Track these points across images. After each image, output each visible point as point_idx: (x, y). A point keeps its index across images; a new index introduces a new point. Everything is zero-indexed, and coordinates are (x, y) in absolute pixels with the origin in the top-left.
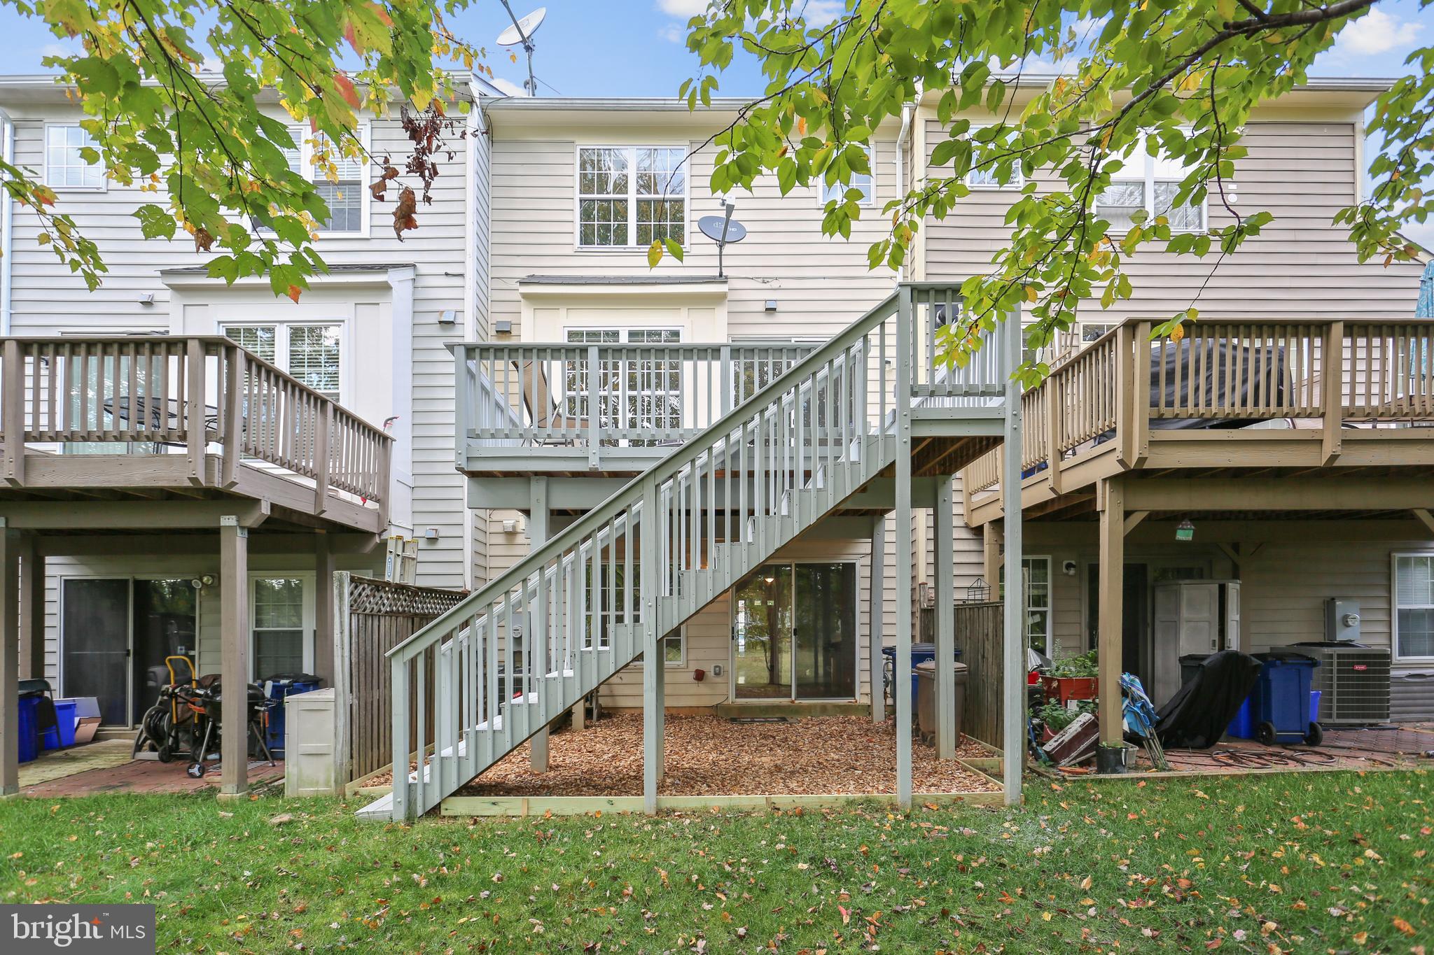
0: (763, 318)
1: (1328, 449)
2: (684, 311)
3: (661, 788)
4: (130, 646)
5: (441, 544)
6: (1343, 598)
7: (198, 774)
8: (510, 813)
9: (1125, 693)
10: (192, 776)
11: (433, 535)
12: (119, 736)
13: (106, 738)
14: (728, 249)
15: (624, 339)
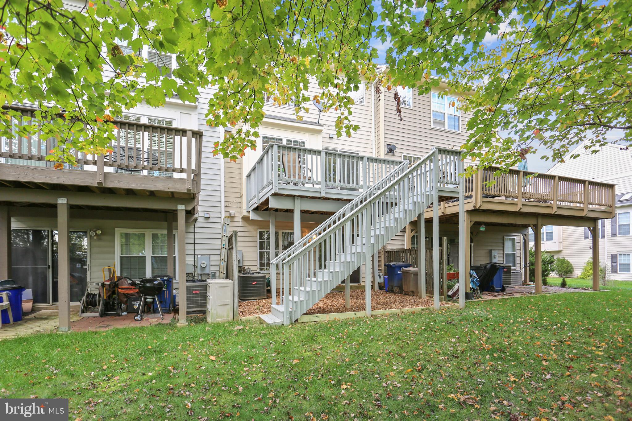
0: (328, 140)
1: (519, 206)
2: (307, 134)
3: (373, 308)
4: (50, 264)
5: (211, 220)
6: (494, 250)
7: (139, 319)
8: (322, 320)
9: (471, 276)
10: (137, 320)
11: (208, 216)
12: (46, 308)
13: (39, 309)
14: (322, 113)
15: (284, 143)
